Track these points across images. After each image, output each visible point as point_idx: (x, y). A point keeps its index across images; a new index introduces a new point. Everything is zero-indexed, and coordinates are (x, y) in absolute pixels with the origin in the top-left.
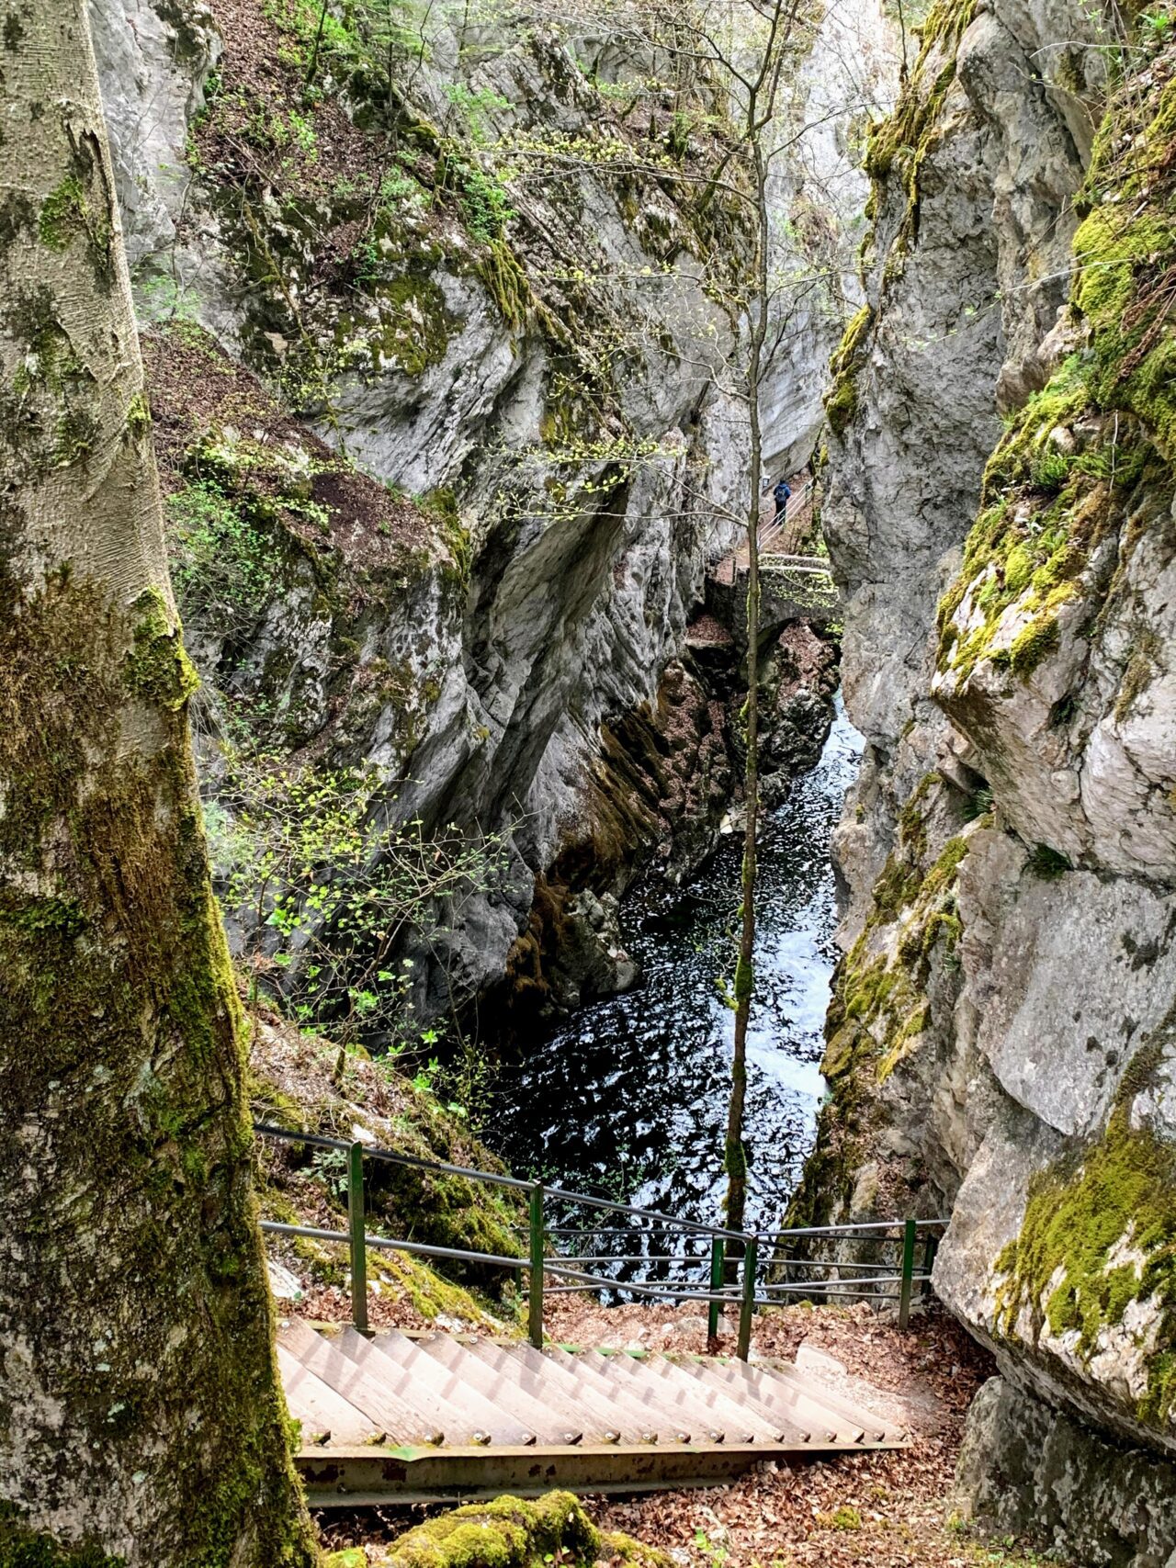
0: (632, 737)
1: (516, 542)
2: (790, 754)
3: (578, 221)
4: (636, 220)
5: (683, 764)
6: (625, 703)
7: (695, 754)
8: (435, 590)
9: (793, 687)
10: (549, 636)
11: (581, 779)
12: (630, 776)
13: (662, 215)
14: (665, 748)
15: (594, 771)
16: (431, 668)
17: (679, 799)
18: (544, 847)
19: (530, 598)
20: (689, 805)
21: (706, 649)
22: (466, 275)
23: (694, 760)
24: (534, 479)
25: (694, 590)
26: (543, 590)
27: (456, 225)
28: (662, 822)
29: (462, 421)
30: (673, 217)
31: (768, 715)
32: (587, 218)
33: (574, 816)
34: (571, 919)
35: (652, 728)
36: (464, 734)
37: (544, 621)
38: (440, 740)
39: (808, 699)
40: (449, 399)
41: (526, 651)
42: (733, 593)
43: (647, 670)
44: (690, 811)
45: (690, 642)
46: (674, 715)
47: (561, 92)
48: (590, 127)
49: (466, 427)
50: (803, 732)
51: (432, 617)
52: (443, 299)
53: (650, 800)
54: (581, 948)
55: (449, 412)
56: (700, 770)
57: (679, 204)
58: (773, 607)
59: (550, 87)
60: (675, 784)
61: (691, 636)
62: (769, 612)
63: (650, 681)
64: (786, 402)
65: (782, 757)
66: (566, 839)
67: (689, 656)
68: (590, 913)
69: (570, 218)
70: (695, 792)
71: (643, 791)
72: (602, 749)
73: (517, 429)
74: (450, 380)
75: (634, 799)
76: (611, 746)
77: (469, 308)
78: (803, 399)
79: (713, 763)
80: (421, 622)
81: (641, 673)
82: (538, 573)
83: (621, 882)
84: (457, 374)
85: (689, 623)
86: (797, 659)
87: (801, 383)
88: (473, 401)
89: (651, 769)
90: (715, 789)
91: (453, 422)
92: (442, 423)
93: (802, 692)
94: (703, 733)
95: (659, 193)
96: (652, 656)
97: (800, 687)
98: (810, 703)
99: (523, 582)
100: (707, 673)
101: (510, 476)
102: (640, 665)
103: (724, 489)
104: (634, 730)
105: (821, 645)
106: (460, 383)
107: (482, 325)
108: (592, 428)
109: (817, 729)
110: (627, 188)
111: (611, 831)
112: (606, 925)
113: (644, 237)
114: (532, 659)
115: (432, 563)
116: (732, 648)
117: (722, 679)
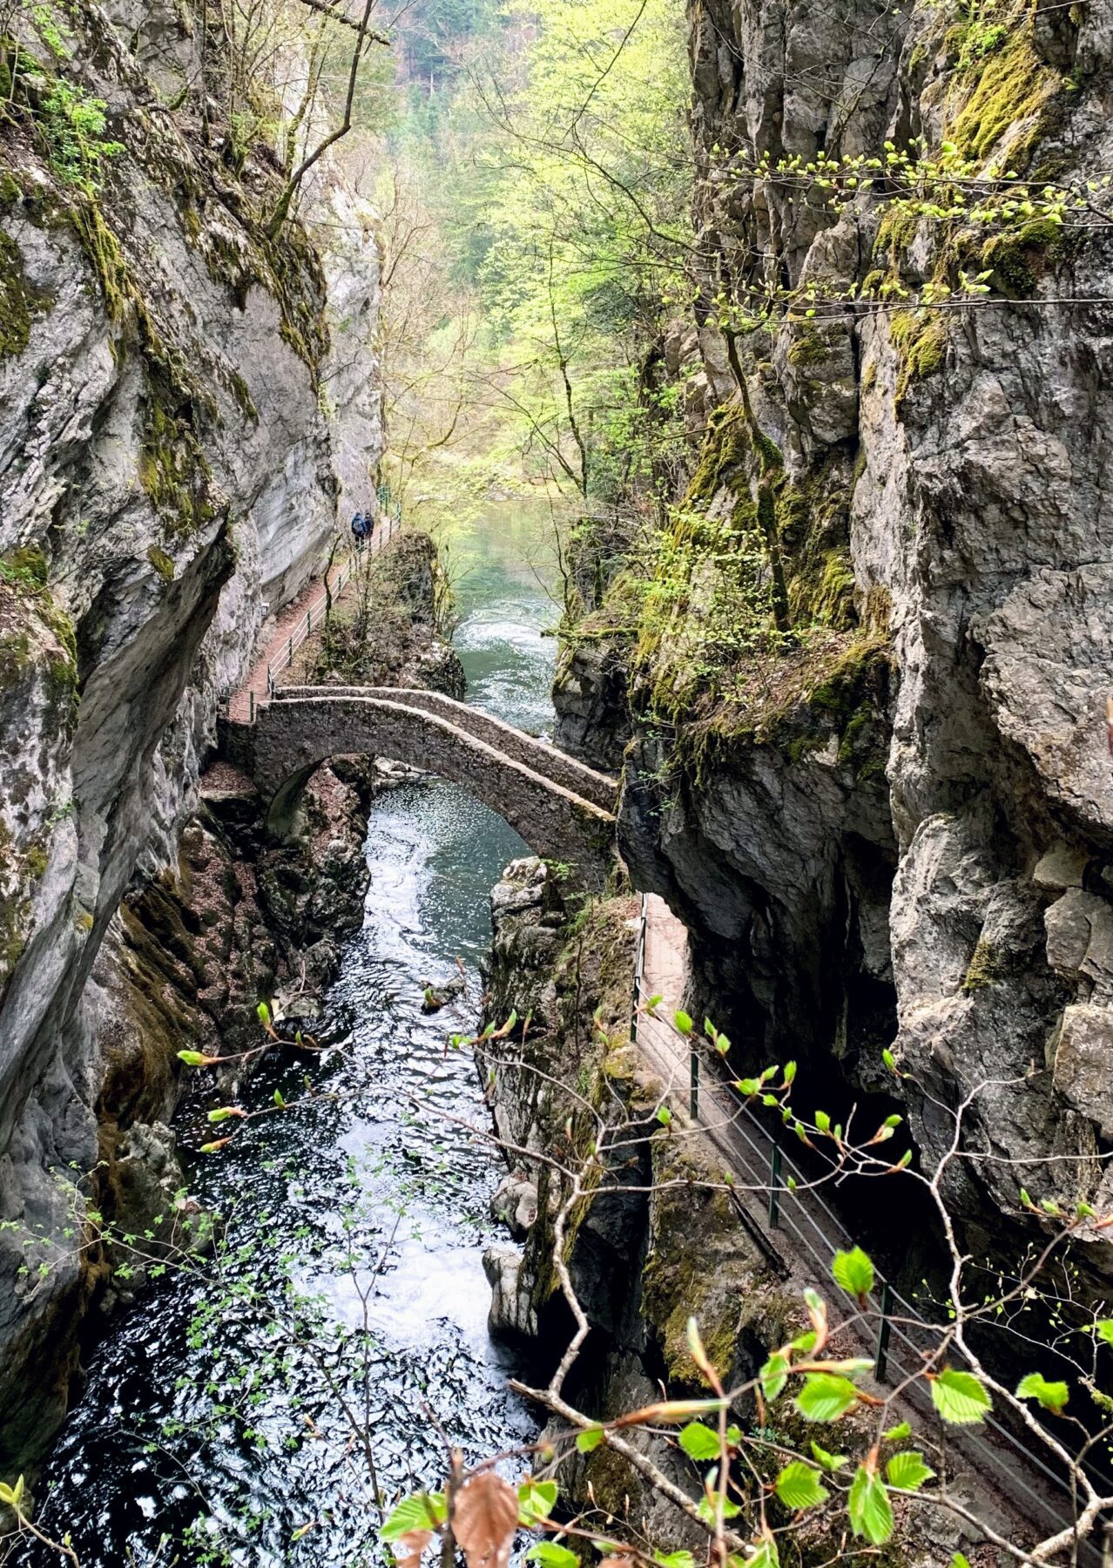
0: (156, 916)
1: (104, 640)
2: (333, 917)
3: (130, 230)
4: (201, 237)
5: (219, 942)
6: (146, 873)
7: (231, 927)
8: (39, 698)
9: (324, 838)
10: (124, 780)
11: (114, 976)
12: (159, 964)
13: (229, 236)
14: (194, 924)
15: (126, 963)
16: (34, 823)
17: (220, 985)
18: (90, 1074)
19: (108, 725)
20: (233, 992)
21: (226, 801)
22: (55, 227)
23: (230, 936)
24: (135, 546)
25: (206, 733)
26: (122, 715)
27: (32, 159)
28: (204, 1018)
29: (51, 448)
30: (241, 240)
31: (306, 873)
32: (140, 228)
33: (117, 1026)
34: (127, 1167)
35: (178, 902)
36: (71, 927)
37: (121, 758)
38: (46, 938)
39: (345, 850)
40: (33, 413)
41: (99, 802)
42: (252, 732)
43: (167, 830)
44: (235, 999)
45: (205, 794)
46: (198, 883)
47: (101, 63)
48: (139, 112)
49: (55, 459)
50: (343, 889)
51: (34, 741)
52: (21, 262)
53: (187, 992)
54: (142, 1204)
55: (33, 433)
56: (238, 947)
57: (247, 225)
58: (307, 744)
59: (86, 54)
60: (212, 968)
61: (206, 787)
62: (303, 751)
63: (171, 844)
64: (280, 521)
65: (325, 921)
66: (112, 1058)
67: (206, 810)
68: (148, 1154)
69: (120, 225)
70: (237, 975)
71: (177, 982)
72: (124, 934)
73: (111, 473)
74: (33, 385)
75: (168, 993)
76: (134, 928)
77: (60, 277)
78: (296, 519)
79: (253, 938)
80: (15, 751)
81: (163, 834)
82: (122, 689)
83: (169, 1103)
84: (43, 377)
85: (202, 773)
86: (324, 806)
87: (294, 501)
88: (66, 419)
89: (182, 953)
90: (260, 969)
91: (39, 448)
92: (21, 450)
93: (334, 843)
94: (234, 903)
95: (222, 209)
96: (173, 813)
97: (331, 837)
98: (348, 854)
99: (104, 701)
100: (228, 830)
101: (104, 541)
102: (161, 823)
103: (232, 614)
104: (158, 906)
105: (346, 788)
106: (47, 390)
107: (78, 305)
108: (198, 483)
109: (358, 884)
110: (187, 196)
111: (157, 1039)
112: (168, 1167)
113: (210, 260)
114: (105, 813)
115: (34, 655)
116: (256, 798)
117: (247, 836)
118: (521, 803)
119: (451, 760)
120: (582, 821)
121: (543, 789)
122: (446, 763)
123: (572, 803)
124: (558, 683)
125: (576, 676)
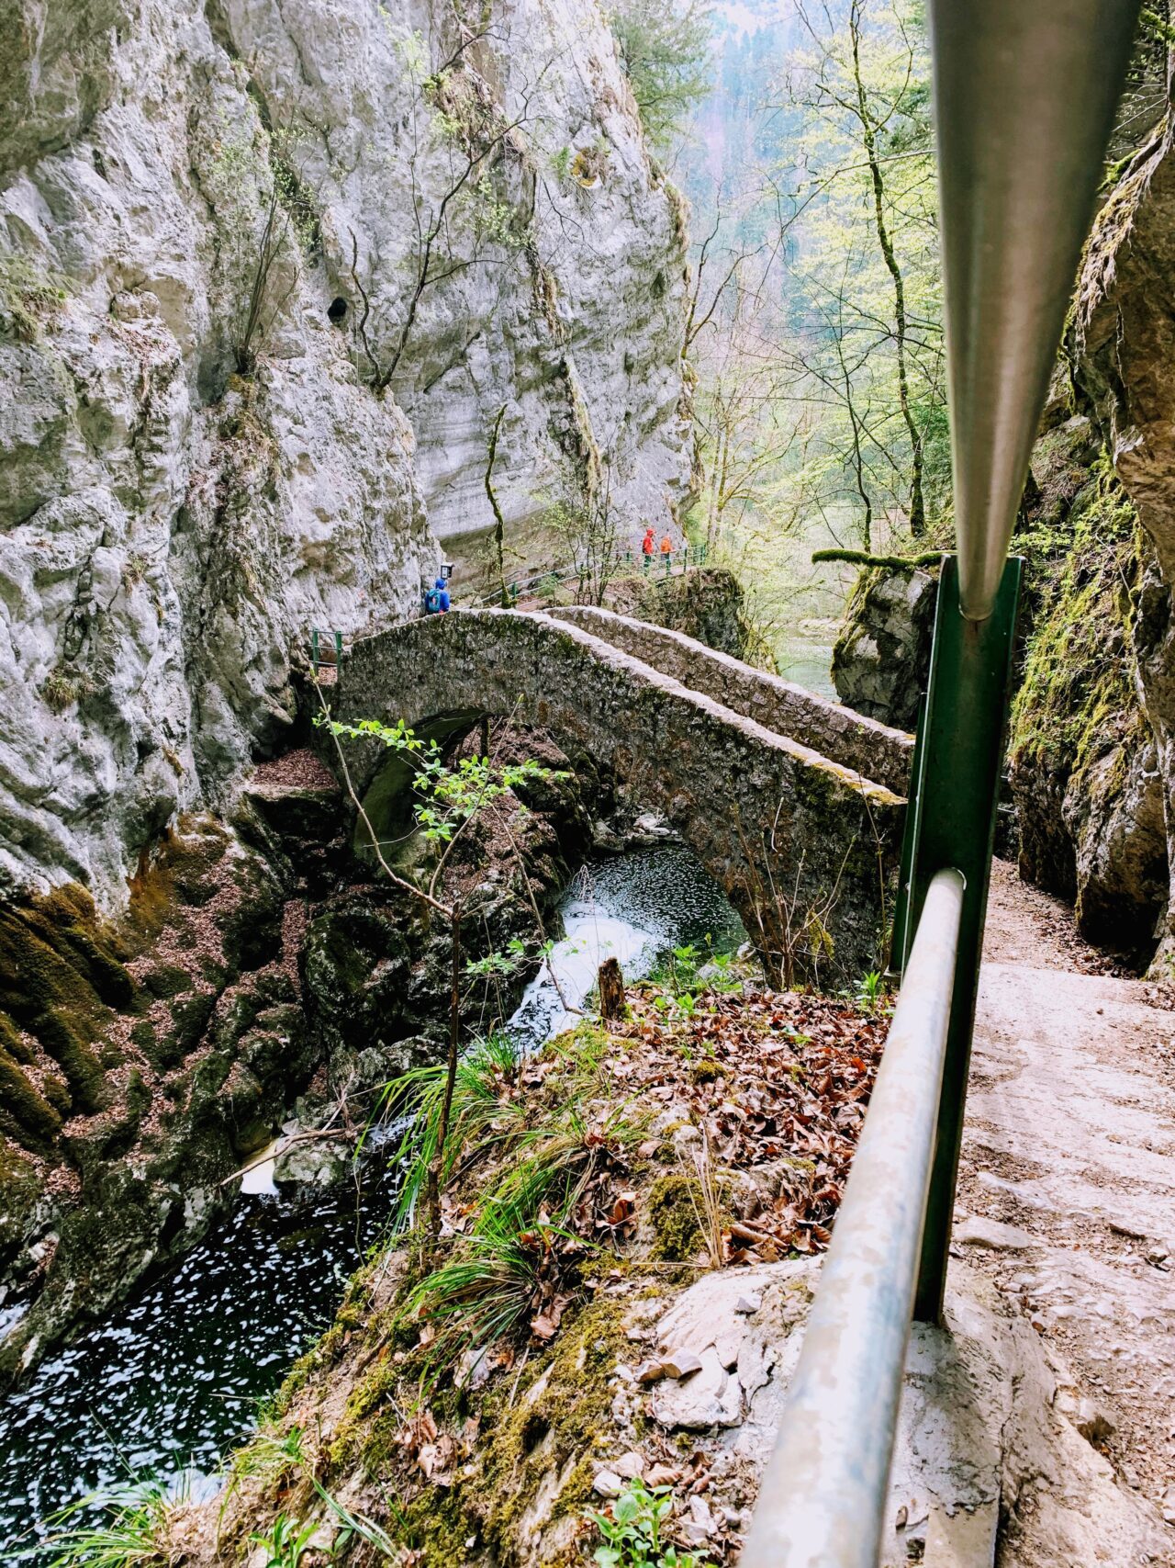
2: (448, 1001)
5: (167, 1029)
7: (208, 1005)
9: (472, 880)
14: (121, 994)
17: (123, 1113)
20: (151, 1126)
21: (286, 802)
25: (261, 691)
31: (405, 925)
39: (493, 897)
42: (335, 695)
44: (146, 1143)
45: (254, 789)
46: (179, 922)
56: (208, 1042)
60: (125, 1077)
61: (260, 779)
67: (249, 812)
79: (248, 1026)
85: (255, 756)
94: (249, 961)
97: (487, 879)
98: (493, 905)
100: (287, 848)
116: (332, 799)
117: (317, 859)
118: (693, 776)
119: (576, 699)
120: (820, 808)
121: (739, 738)
122: (571, 708)
123: (799, 767)
124: (840, 645)
125: (872, 632)
